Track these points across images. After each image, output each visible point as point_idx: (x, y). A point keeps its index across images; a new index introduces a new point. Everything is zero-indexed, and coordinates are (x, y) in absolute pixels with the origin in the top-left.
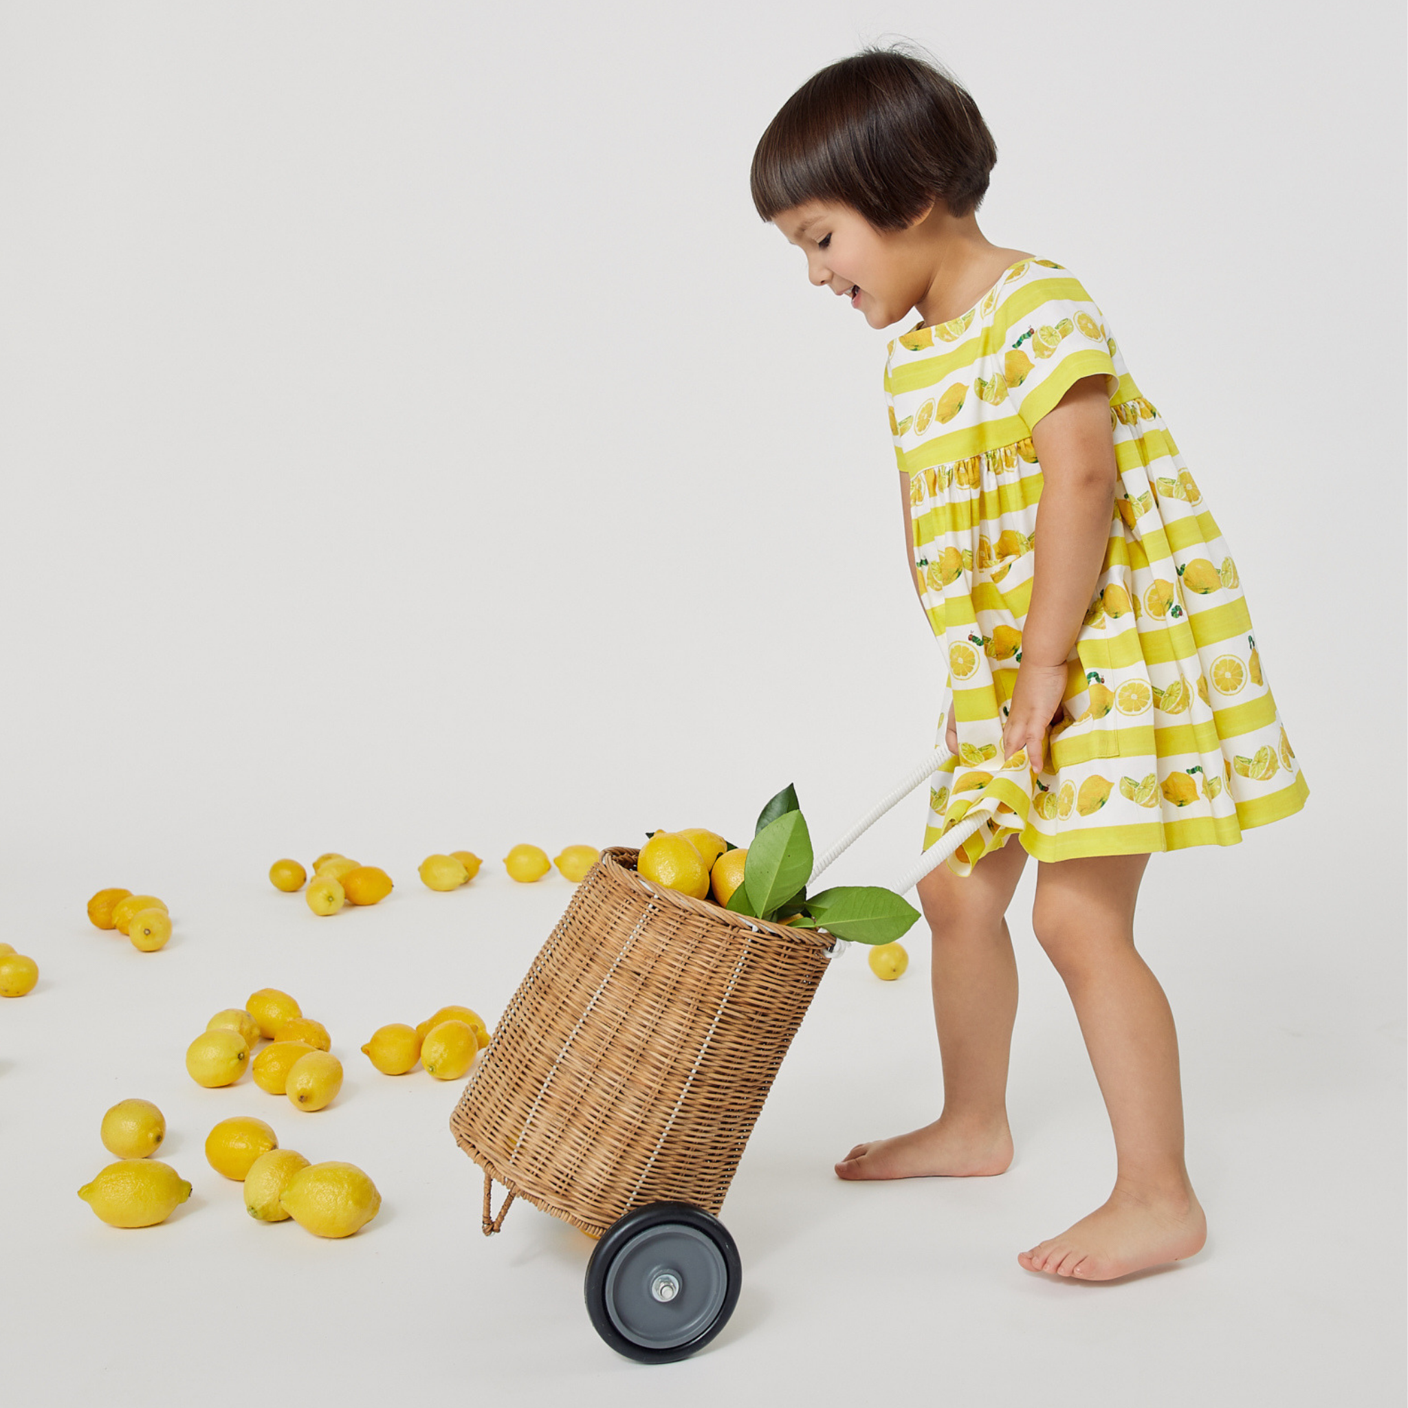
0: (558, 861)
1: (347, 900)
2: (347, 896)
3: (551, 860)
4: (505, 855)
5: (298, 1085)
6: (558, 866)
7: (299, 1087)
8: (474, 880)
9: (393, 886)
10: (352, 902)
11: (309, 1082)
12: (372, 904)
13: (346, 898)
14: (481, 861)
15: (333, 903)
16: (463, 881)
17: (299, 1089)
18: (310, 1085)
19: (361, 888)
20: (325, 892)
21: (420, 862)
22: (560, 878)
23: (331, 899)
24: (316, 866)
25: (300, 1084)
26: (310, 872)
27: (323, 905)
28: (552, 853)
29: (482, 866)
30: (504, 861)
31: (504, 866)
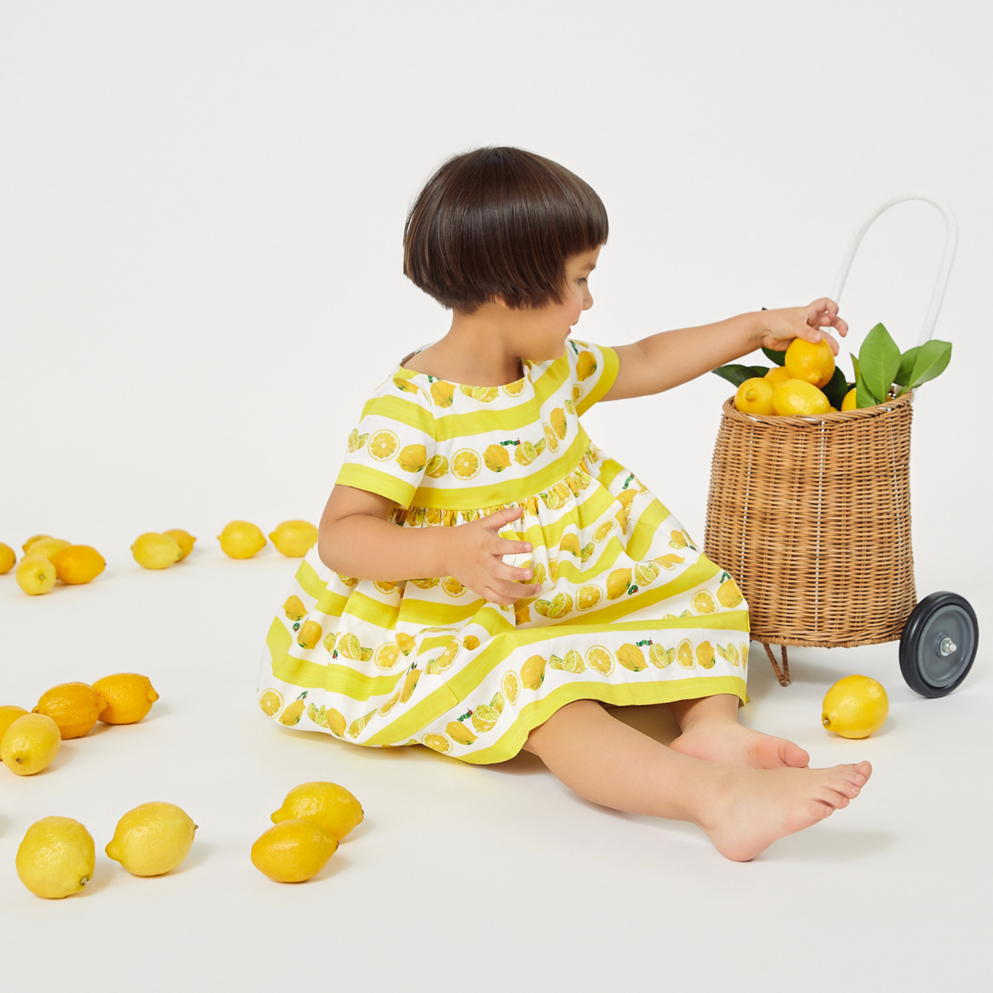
0: (274, 536)
1: (59, 581)
2: (59, 577)
3: (266, 535)
4: (219, 532)
5: (13, 748)
6: (274, 541)
7: (14, 750)
8: (189, 558)
9: (105, 564)
10: (64, 581)
11: (24, 745)
12: (85, 583)
13: (57, 578)
14: (195, 539)
15: (44, 581)
16: (177, 559)
17: (15, 752)
18: (26, 747)
19: (74, 567)
20: (35, 570)
21: (132, 541)
22: (276, 554)
23: (42, 577)
24: (25, 548)
25: (15, 747)
26: (20, 554)
27: (33, 584)
28: (267, 528)
29: (196, 544)
30: (218, 538)
31: (218, 543)
